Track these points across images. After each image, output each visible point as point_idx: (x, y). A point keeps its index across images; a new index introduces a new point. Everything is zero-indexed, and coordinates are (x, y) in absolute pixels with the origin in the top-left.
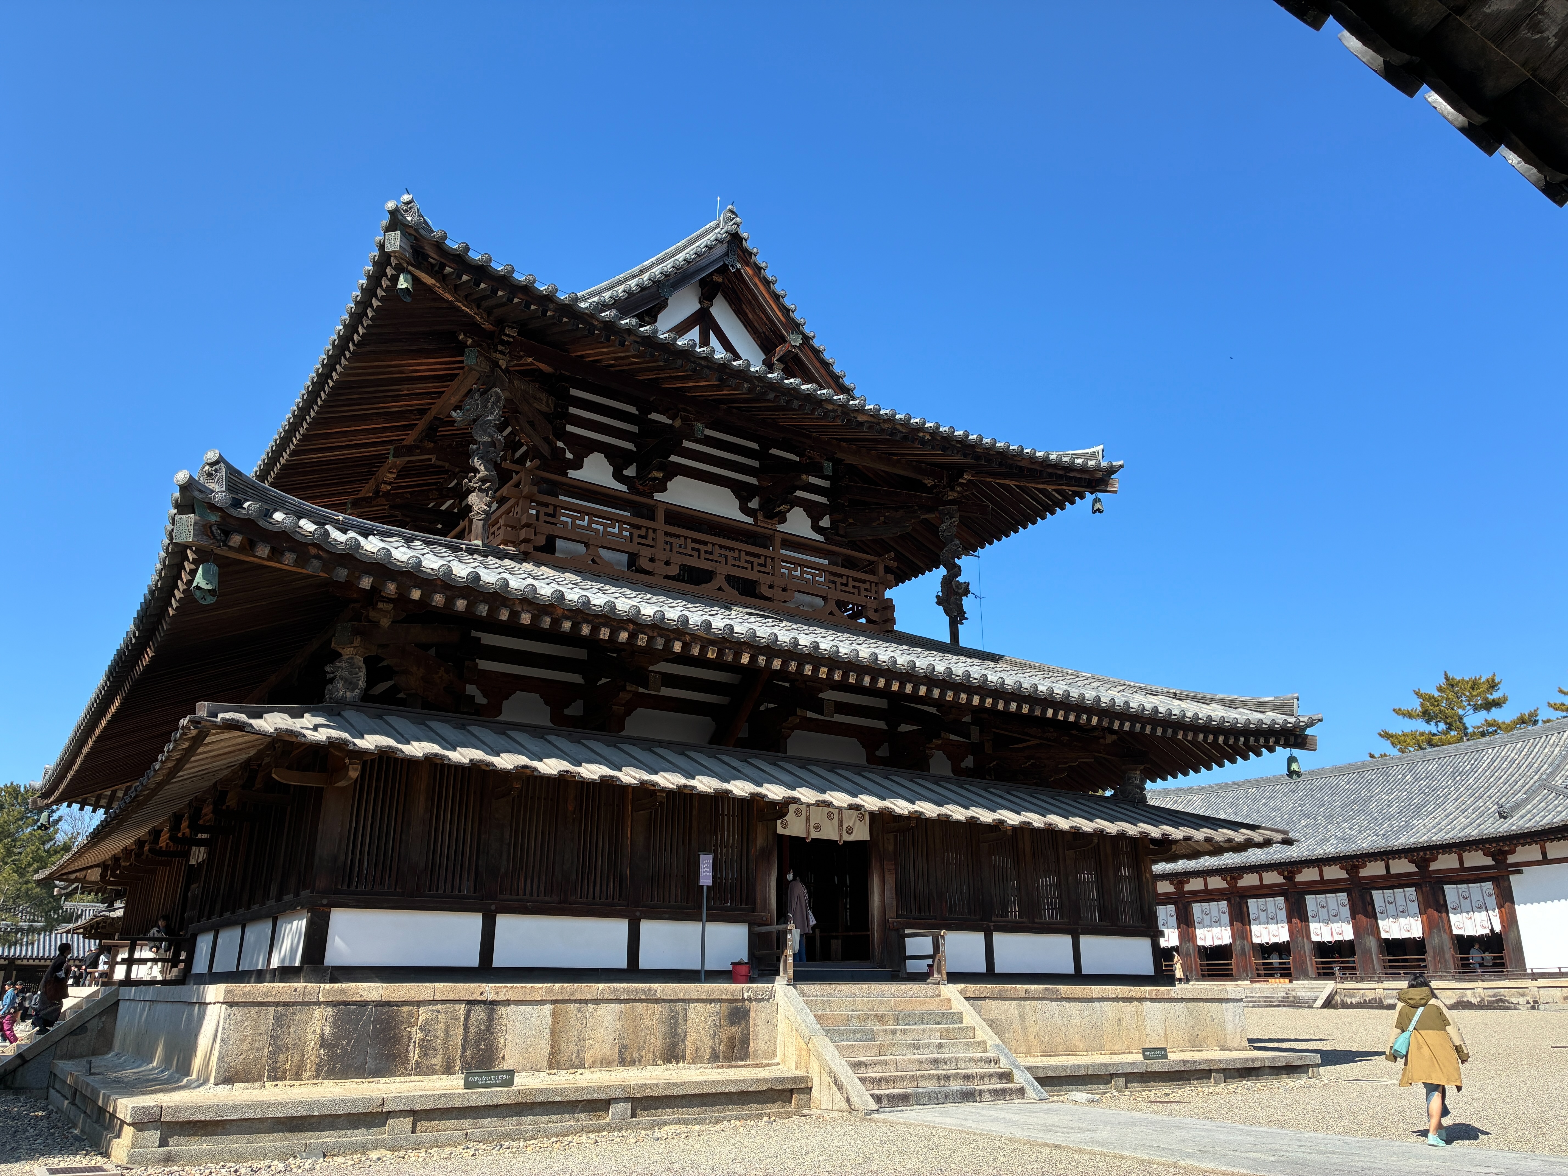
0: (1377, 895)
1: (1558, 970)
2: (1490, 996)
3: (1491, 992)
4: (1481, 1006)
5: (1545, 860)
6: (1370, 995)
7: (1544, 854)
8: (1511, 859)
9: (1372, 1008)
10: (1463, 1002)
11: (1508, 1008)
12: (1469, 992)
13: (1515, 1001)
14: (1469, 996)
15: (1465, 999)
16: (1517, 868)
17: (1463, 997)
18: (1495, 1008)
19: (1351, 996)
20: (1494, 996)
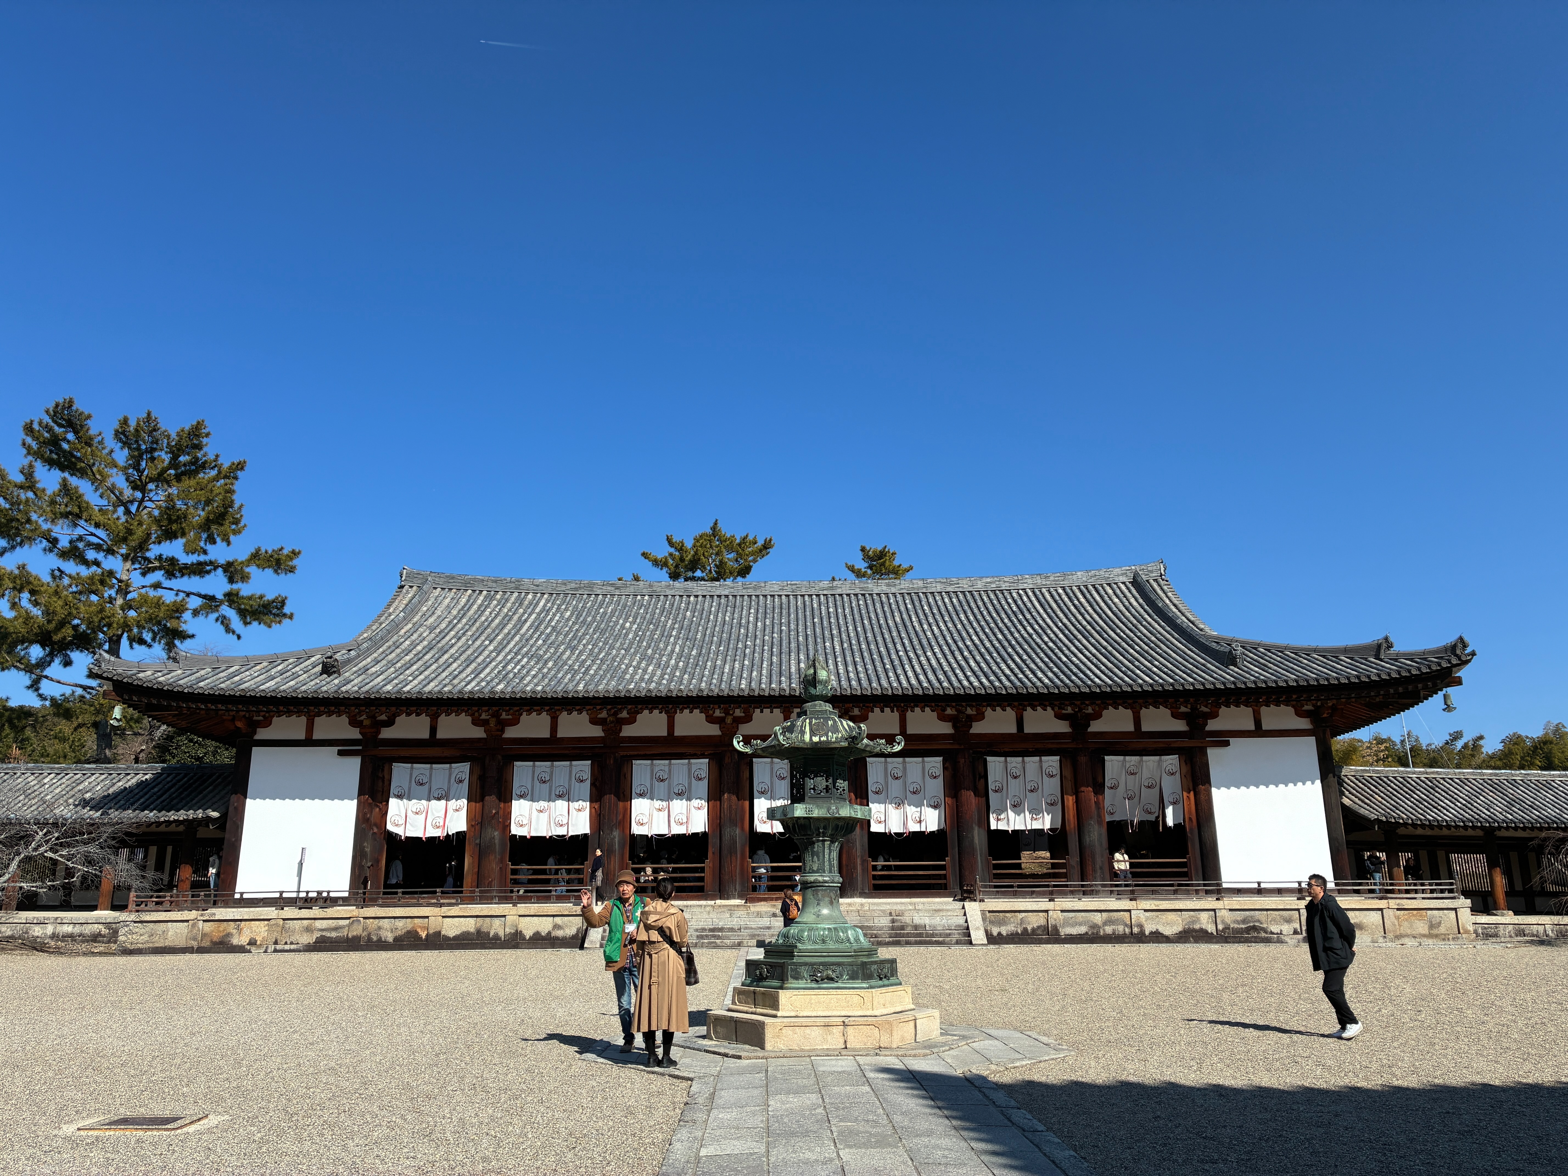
0: (995, 764)
1: (1256, 886)
2: (1238, 922)
3: (1239, 916)
4: (1226, 936)
5: (1259, 732)
6: (1035, 922)
7: (1258, 722)
8: (1212, 725)
9: (1040, 942)
10: (1194, 930)
11: (1267, 941)
12: (1204, 916)
13: (1275, 929)
14: (1205, 922)
15: (1197, 927)
16: (1222, 739)
17: (1193, 922)
18: (1247, 941)
19: (1000, 923)
20: (1244, 921)
